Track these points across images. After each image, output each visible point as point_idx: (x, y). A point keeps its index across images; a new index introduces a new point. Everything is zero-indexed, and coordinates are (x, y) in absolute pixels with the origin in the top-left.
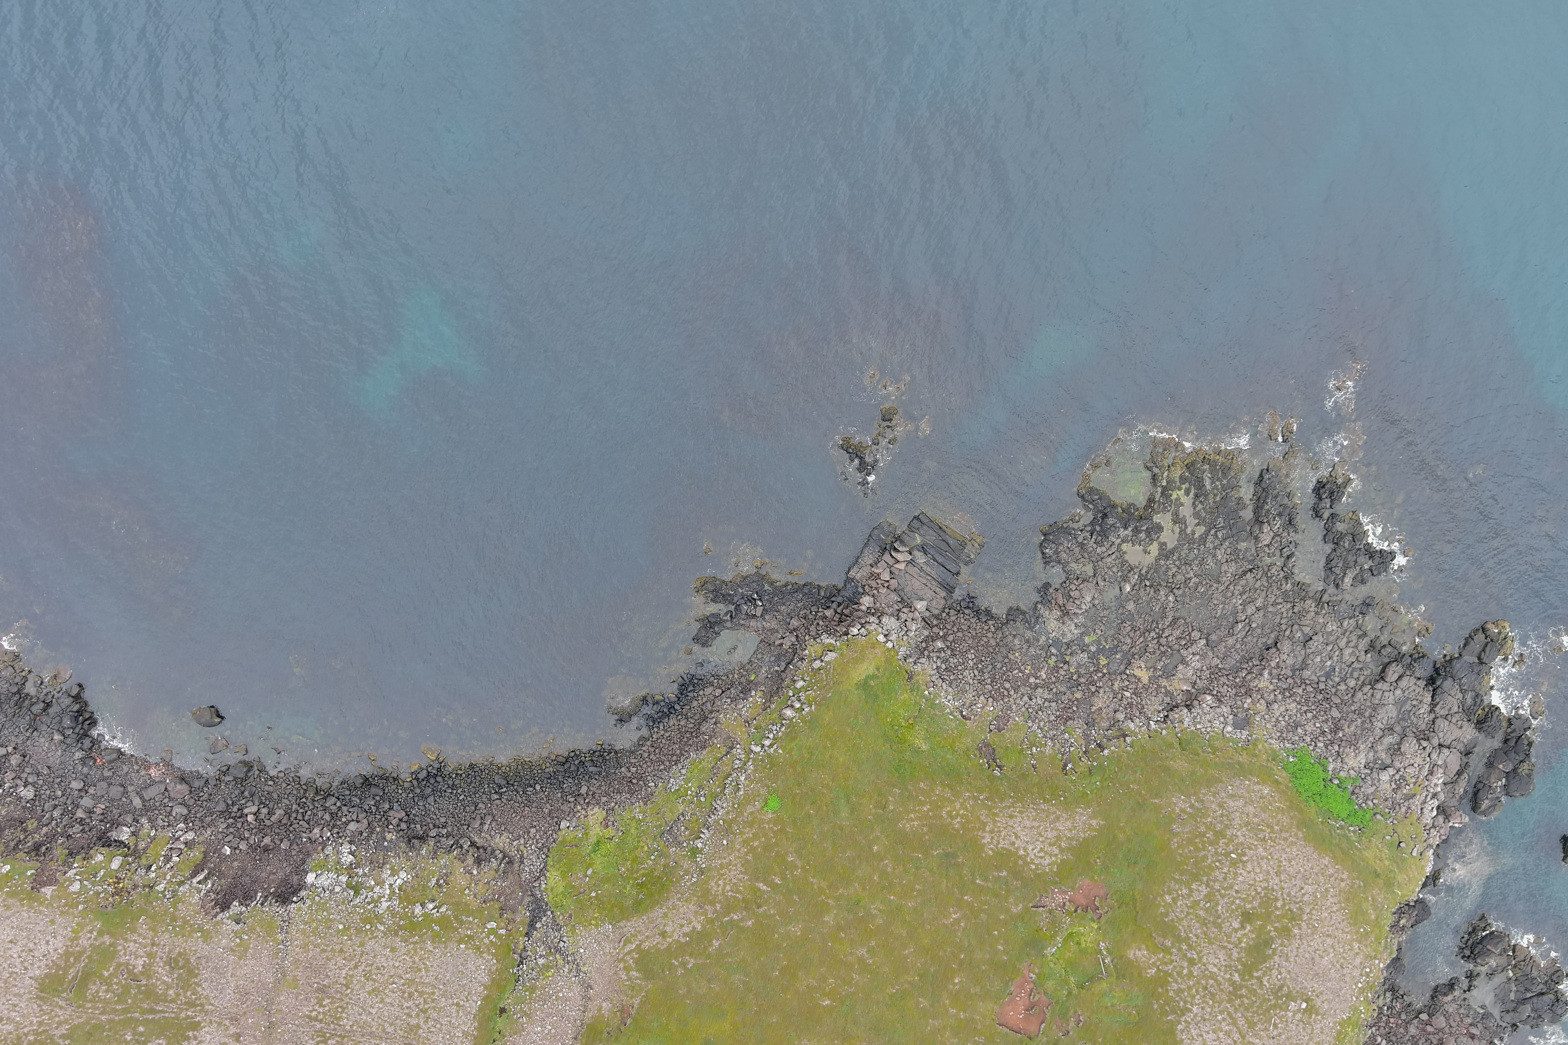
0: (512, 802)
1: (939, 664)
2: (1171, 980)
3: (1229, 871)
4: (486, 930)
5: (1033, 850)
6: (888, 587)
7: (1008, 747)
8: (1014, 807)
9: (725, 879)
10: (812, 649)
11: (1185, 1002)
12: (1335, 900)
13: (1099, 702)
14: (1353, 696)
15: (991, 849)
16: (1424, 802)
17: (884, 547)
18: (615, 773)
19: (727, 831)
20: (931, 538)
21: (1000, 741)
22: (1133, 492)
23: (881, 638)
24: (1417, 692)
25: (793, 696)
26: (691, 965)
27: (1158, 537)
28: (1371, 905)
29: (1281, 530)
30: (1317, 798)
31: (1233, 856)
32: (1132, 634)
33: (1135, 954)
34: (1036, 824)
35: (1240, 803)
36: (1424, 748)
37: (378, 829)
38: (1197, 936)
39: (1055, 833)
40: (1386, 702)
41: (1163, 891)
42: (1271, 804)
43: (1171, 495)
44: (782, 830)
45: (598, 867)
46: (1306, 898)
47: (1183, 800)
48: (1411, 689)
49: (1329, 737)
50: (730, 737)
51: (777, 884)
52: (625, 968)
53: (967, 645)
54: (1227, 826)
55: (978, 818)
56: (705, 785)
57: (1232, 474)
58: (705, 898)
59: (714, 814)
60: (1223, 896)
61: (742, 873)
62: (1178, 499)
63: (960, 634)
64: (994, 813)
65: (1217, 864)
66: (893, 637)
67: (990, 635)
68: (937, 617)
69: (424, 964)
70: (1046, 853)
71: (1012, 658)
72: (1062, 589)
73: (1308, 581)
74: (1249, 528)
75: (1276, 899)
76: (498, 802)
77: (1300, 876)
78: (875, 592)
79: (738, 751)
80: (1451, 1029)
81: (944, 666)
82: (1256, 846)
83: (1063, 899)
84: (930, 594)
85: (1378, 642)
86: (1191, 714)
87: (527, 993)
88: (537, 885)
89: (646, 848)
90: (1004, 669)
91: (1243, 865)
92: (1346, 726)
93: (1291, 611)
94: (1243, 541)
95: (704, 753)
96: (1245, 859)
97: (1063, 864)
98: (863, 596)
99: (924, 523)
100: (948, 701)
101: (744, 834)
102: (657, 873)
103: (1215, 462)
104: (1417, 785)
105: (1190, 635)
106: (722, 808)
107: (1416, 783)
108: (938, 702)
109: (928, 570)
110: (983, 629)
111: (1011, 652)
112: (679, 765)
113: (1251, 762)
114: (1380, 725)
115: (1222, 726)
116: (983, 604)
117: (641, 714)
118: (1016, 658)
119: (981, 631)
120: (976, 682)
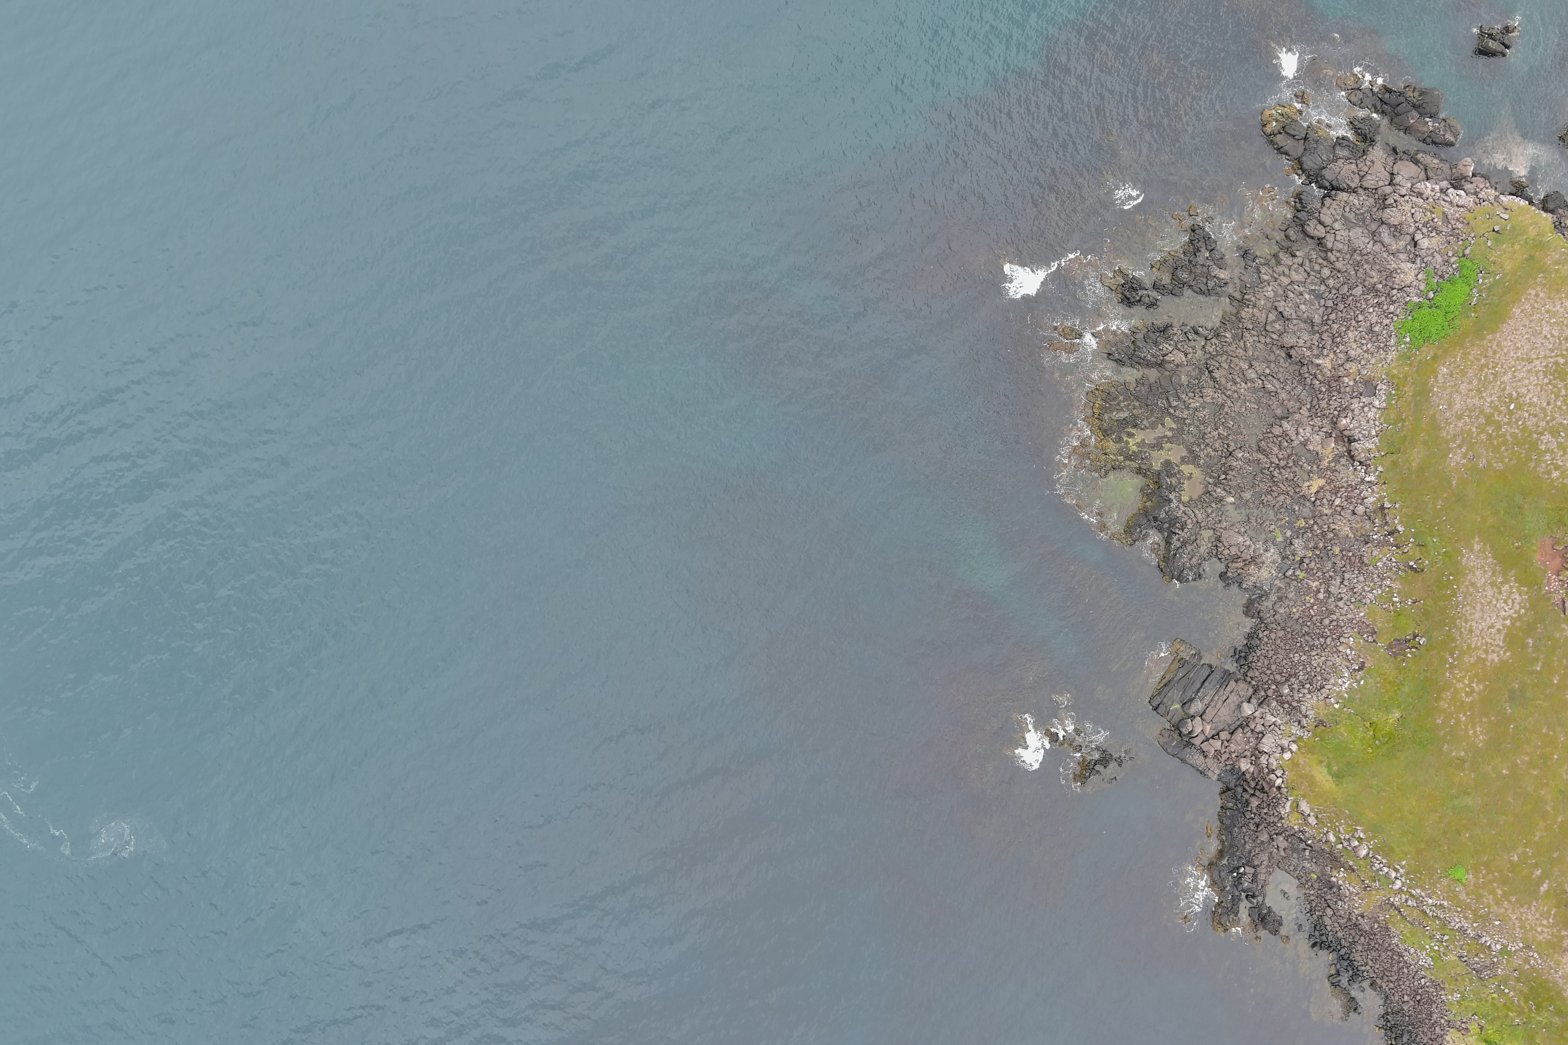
1: (1306, 691)
3: (1527, 411)
5: (1505, 611)
6: (1228, 742)
7: (1393, 626)
8: (1461, 628)
9: (1536, 925)
10: (1294, 823)
12: (1558, 303)
13: (1346, 530)
14: (1339, 271)
15: (1505, 653)
16: (1451, 203)
17: (1185, 743)
18: (1409, 1016)
19: (1485, 920)
20: (1174, 695)
21: (1387, 633)
22: (1130, 490)
23: (1287, 756)
24: (1337, 207)
25: (1342, 843)
27: (1177, 466)
28: (1563, 266)
29: (1172, 342)
30: (1451, 316)
31: (1512, 407)
32: (1276, 494)
34: (1479, 607)
35: (1457, 398)
36: (1395, 201)
39: (1488, 588)
40: (1347, 239)
41: (1547, 479)
42: (1459, 366)
43: (1134, 452)
44: (1487, 865)
46: (1556, 334)
47: (1454, 456)
48: (1334, 213)
49: (1383, 298)
50: (1381, 906)
51: (1542, 873)
53: (1285, 661)
54: (1482, 412)
55: (1473, 665)
56: (1430, 933)
57: (1113, 390)
58: (1554, 946)
59: (1466, 930)
60: (1553, 419)
61: (1530, 908)
62: (1138, 445)
63: (1273, 667)
64: (1467, 649)
65: (1520, 423)
66: (1285, 742)
67: (1273, 636)
68: (1255, 691)
70: (1509, 597)
71: (1297, 615)
72: (1227, 562)
73: (1221, 313)
74: (1167, 373)
75: (1556, 363)
77: (1533, 339)
78: (1234, 755)
79: (1396, 900)
81: (1307, 686)
82: (1501, 383)
83: (1555, 582)
84: (1234, 698)
85: (1284, 244)
86: (1359, 440)
89: (1495, 995)
90: (1309, 624)
91: (1521, 397)
92: (1371, 280)
93: (1252, 331)
94: (1180, 379)
95: (1393, 930)
96: (1515, 394)
97: (1520, 581)
98: (1237, 767)
99: (1160, 700)
100: (1344, 683)
101: (1489, 903)
102: (1525, 990)
103: (1102, 408)
104: (1433, 210)
105: (1277, 437)
106: (1460, 922)
107: (1431, 211)
108: (1346, 695)
109: (1208, 698)
110: (1267, 644)
111: (1292, 616)
112: (1404, 954)
113: (1412, 383)
114: (1370, 246)
115: (1373, 410)
116: (1241, 642)
117: (1349, 988)
118: (1297, 612)
119: (1269, 646)
120: (1324, 654)
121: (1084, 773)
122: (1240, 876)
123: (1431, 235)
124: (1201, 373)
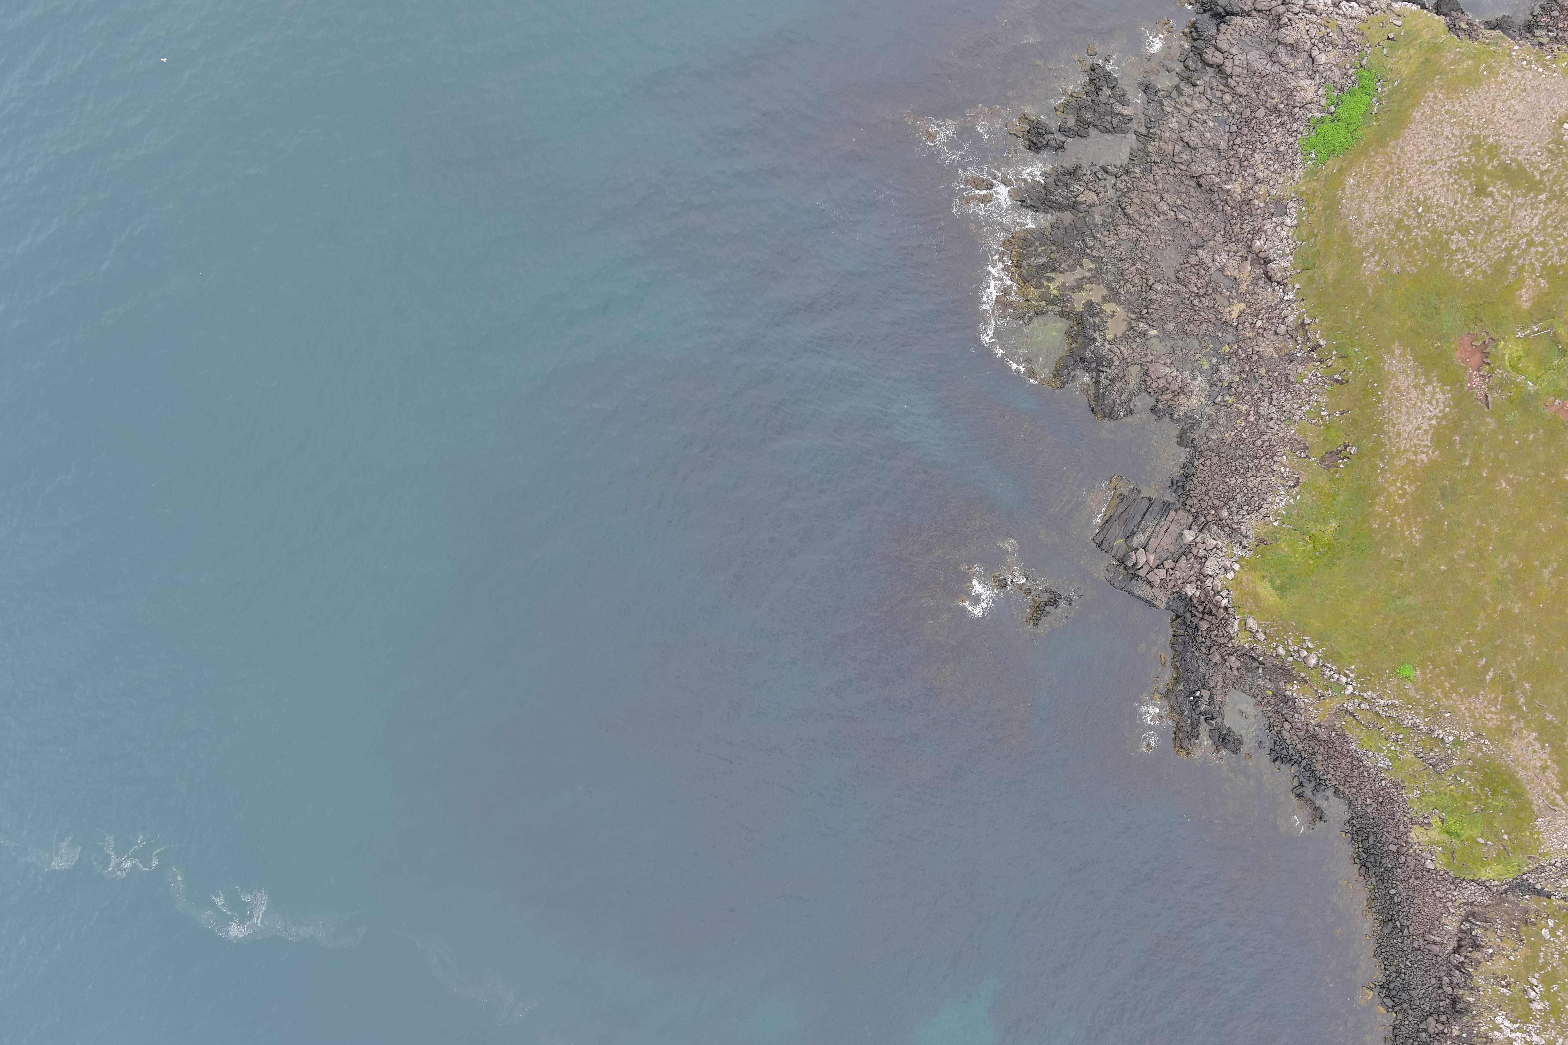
0: (1409, 915)
1: (1245, 513)
2: (1550, 264)
3: (1435, 213)
4: (1552, 939)
5: (1430, 411)
6: (1173, 569)
7: (1324, 440)
8: (1389, 433)
9: (1485, 712)
10: (1244, 641)
12: (1457, 103)
13: (1269, 351)
14: (1240, 96)
15: (1433, 452)
16: (1344, 15)
17: (1131, 576)
18: (1373, 819)
19: (1435, 714)
21: (1318, 447)
22: (1055, 333)
23: (1230, 575)
24: (1232, 32)
25: (1292, 656)
27: (1099, 305)
28: (1459, 65)
29: (1082, 183)
30: (1352, 127)
31: (1420, 210)
32: (1198, 323)
33: (1526, 301)
34: (1404, 410)
35: (1366, 207)
36: (1289, 20)
38: (1504, 240)
39: (1412, 390)
40: (1245, 62)
41: (1461, 277)
42: (1365, 175)
43: (1055, 296)
44: (1433, 660)
45: (1475, 832)
46: (1457, 133)
47: (1367, 264)
48: (1230, 38)
49: (1286, 118)
50: (1336, 713)
51: (1486, 662)
53: (1221, 486)
54: (1391, 218)
55: (1403, 467)
56: (1386, 734)
57: (1029, 236)
58: (1505, 731)
59: (1419, 726)
60: (1462, 218)
61: (1477, 697)
62: (1058, 288)
63: (1211, 493)
64: (1397, 452)
65: (1429, 225)
66: (1228, 563)
67: (1208, 463)
68: (1196, 518)
70: (1433, 398)
71: (1230, 439)
72: (1156, 395)
73: (1128, 150)
74: (1081, 215)
75: (1460, 162)
76: (1411, 928)
77: (1435, 140)
78: (1179, 582)
79: (1350, 706)
81: (1246, 507)
82: (1408, 188)
83: (1477, 377)
84: (1175, 527)
85: (1184, 74)
86: (1275, 260)
88: (1495, 889)
89: (1452, 787)
90: (1242, 447)
91: (1429, 199)
92: (1273, 101)
93: (1160, 165)
94: (1094, 219)
95: (1350, 736)
96: (1422, 198)
97: (1442, 380)
98: (1184, 593)
99: (1103, 537)
100: (1281, 501)
101: (1438, 697)
102: (1480, 778)
103: (1020, 255)
104: (1327, 24)
105: (1193, 266)
106: (1412, 718)
107: (1325, 26)
108: (1284, 512)
109: (1150, 530)
110: (1203, 471)
111: (1225, 441)
112: (1362, 758)
113: (1321, 198)
114: (1268, 67)
115: (1285, 228)
116: (1177, 472)
117: (1313, 798)
118: (1230, 436)
119: (1205, 473)
120: (1259, 474)
121: (1035, 615)
122: (1197, 700)
123: (1328, 49)
124: (1114, 210)
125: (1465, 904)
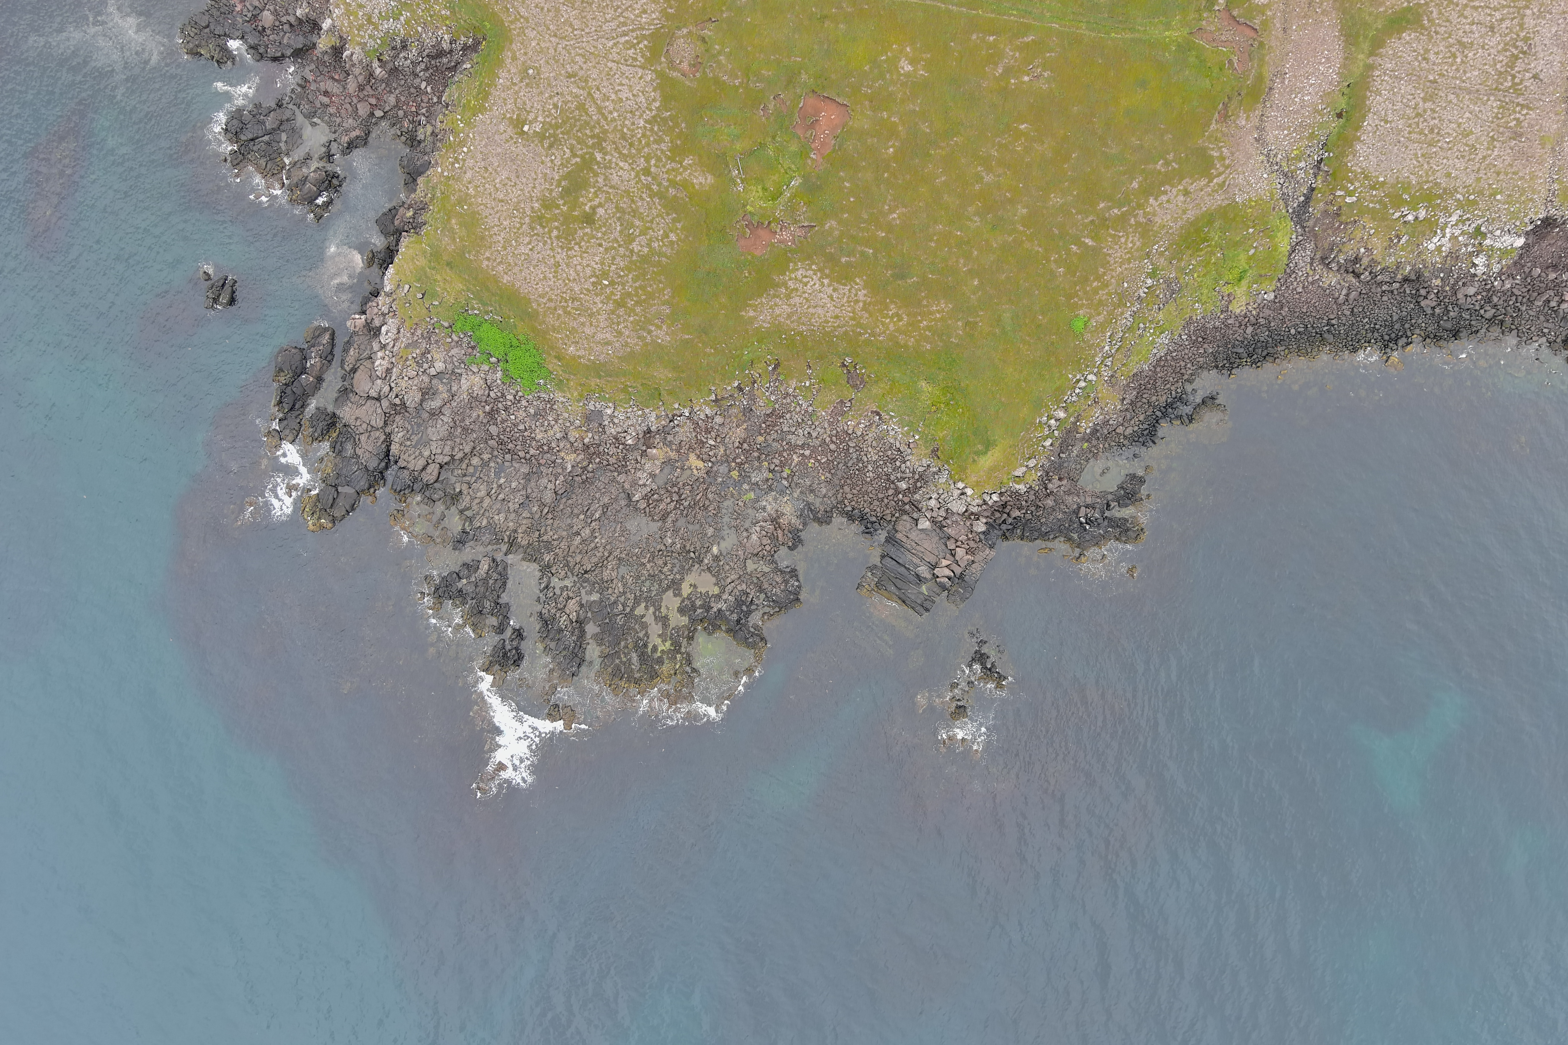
0: (1318, 317)
1: (903, 465)
2: (668, 153)
3: (610, 267)
4: (1357, 195)
5: (815, 284)
6: (957, 541)
7: (834, 385)
8: (834, 327)
9: (1126, 248)
10: (1034, 478)
11: (652, 130)
12: (495, 238)
13: (739, 433)
14: (474, 448)
15: (857, 284)
16: (395, 340)
17: (960, 581)
18: (1218, 347)
19: (1123, 297)
20: (912, 592)
21: (842, 391)
22: (710, 646)
23: (969, 492)
24: (406, 454)
25: (1053, 432)
26: (1160, 163)
27: (683, 601)
28: (456, 233)
29: (558, 615)
30: (515, 342)
31: (606, 283)
32: (707, 503)
33: (706, 179)
34: (811, 310)
35: (600, 336)
36: (397, 396)
37: (1448, 288)
38: (641, 198)
39: (792, 301)
40: (440, 443)
41: (678, 245)
42: (567, 336)
43: (672, 645)
44: (1069, 297)
45: (1243, 257)
46: (527, 239)
47: (659, 338)
48: (413, 457)
49: (500, 405)
50: (1112, 387)
51: (1074, 245)
52: (1224, 159)
53: (874, 486)
54: (613, 312)
55: (871, 315)
56: (1137, 339)
57: (609, 669)
58: (1146, 230)
59: (1134, 312)
60: (616, 240)
61: (1110, 255)
62: (664, 641)
63: (880, 496)
64: (855, 320)
65: (622, 274)
66: (956, 493)
67: (849, 496)
68: (906, 514)
69: (1419, 162)
70: (801, 281)
71: (828, 475)
72: (778, 546)
73: (525, 563)
74: (590, 616)
75: (558, 238)
76: (1332, 317)
77: (534, 262)
78: (970, 536)
79: (1106, 374)
80: (350, 101)
81: (898, 463)
82: (581, 293)
83: (782, 235)
84: (913, 535)
85: (448, 503)
86: (648, 425)
87: (1317, 133)
88: (1300, 237)
89: (1195, 276)
91: (595, 273)
92: (481, 417)
93: (542, 532)
94: (594, 602)
95: (1135, 370)
96: (593, 280)
97: (784, 270)
98: (981, 531)
99: (919, 607)
100: (893, 430)
101: (1106, 294)
102: (1190, 252)
103: (628, 680)
104: (404, 358)
105: (648, 505)
106: (1126, 318)
107: (405, 360)
108: (905, 429)
109: (916, 561)
110: (857, 502)
111: (828, 480)
112: (1158, 358)
113: (587, 379)
114: (446, 420)
115: (616, 414)
116: (856, 528)
117: (1193, 405)
118: (824, 475)
119: (859, 500)
120: (865, 449)
121: (994, 678)
122: (1089, 521)
123: (430, 359)
124: (587, 580)
125: (1311, 264)
